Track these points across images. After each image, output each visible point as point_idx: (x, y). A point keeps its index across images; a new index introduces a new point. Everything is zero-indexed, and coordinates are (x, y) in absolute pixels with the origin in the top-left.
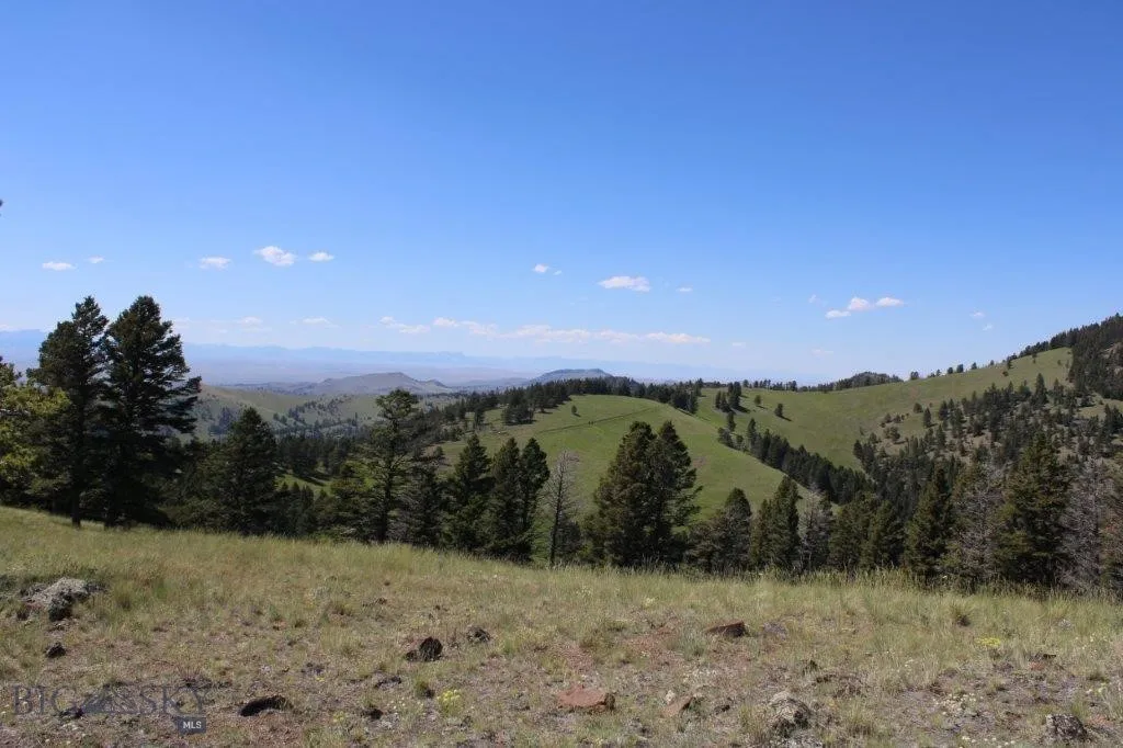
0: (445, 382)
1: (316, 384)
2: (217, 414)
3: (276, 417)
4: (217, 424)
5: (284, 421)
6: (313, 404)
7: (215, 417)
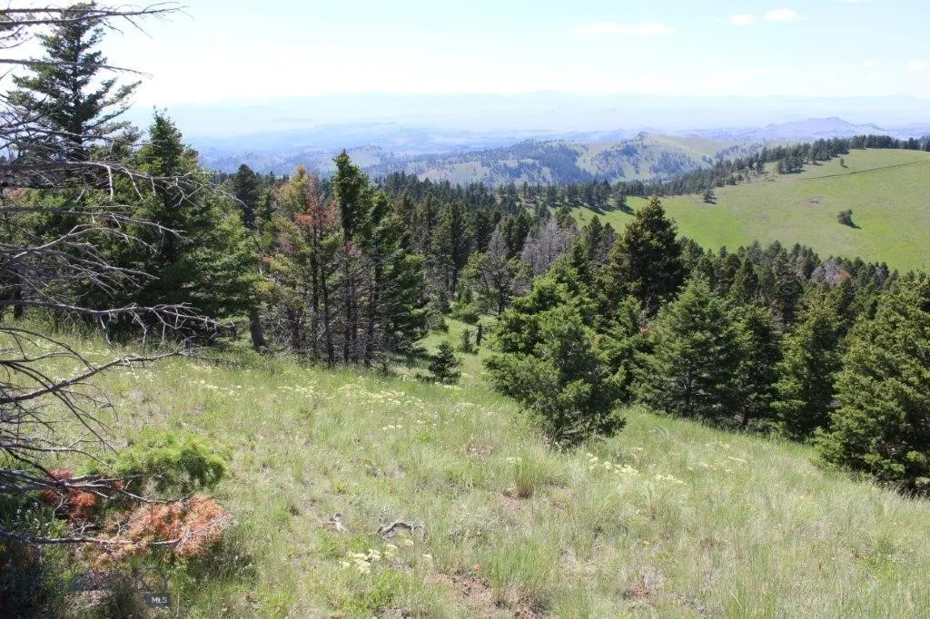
0: (879, 124)
1: (759, 129)
2: (657, 156)
3: (704, 159)
4: (656, 164)
5: (710, 162)
6: (737, 147)
7: (656, 158)
